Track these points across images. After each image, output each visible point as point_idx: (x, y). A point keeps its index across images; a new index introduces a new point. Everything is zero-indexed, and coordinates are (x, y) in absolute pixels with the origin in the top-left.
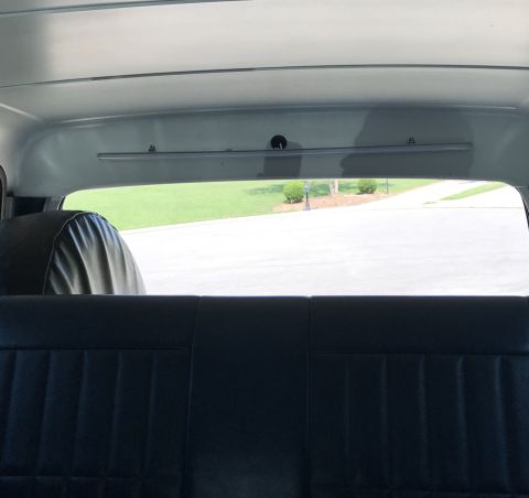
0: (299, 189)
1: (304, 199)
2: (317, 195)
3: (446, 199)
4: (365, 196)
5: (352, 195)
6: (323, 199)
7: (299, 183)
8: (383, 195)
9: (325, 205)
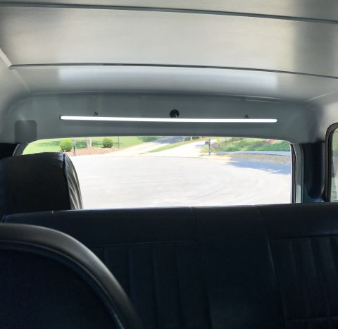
0: (69, 144)
1: (72, 150)
2: (79, 147)
3: (150, 152)
4: (107, 149)
5: (99, 148)
6: (83, 150)
7: (69, 140)
8: (116, 149)
9: (84, 154)
